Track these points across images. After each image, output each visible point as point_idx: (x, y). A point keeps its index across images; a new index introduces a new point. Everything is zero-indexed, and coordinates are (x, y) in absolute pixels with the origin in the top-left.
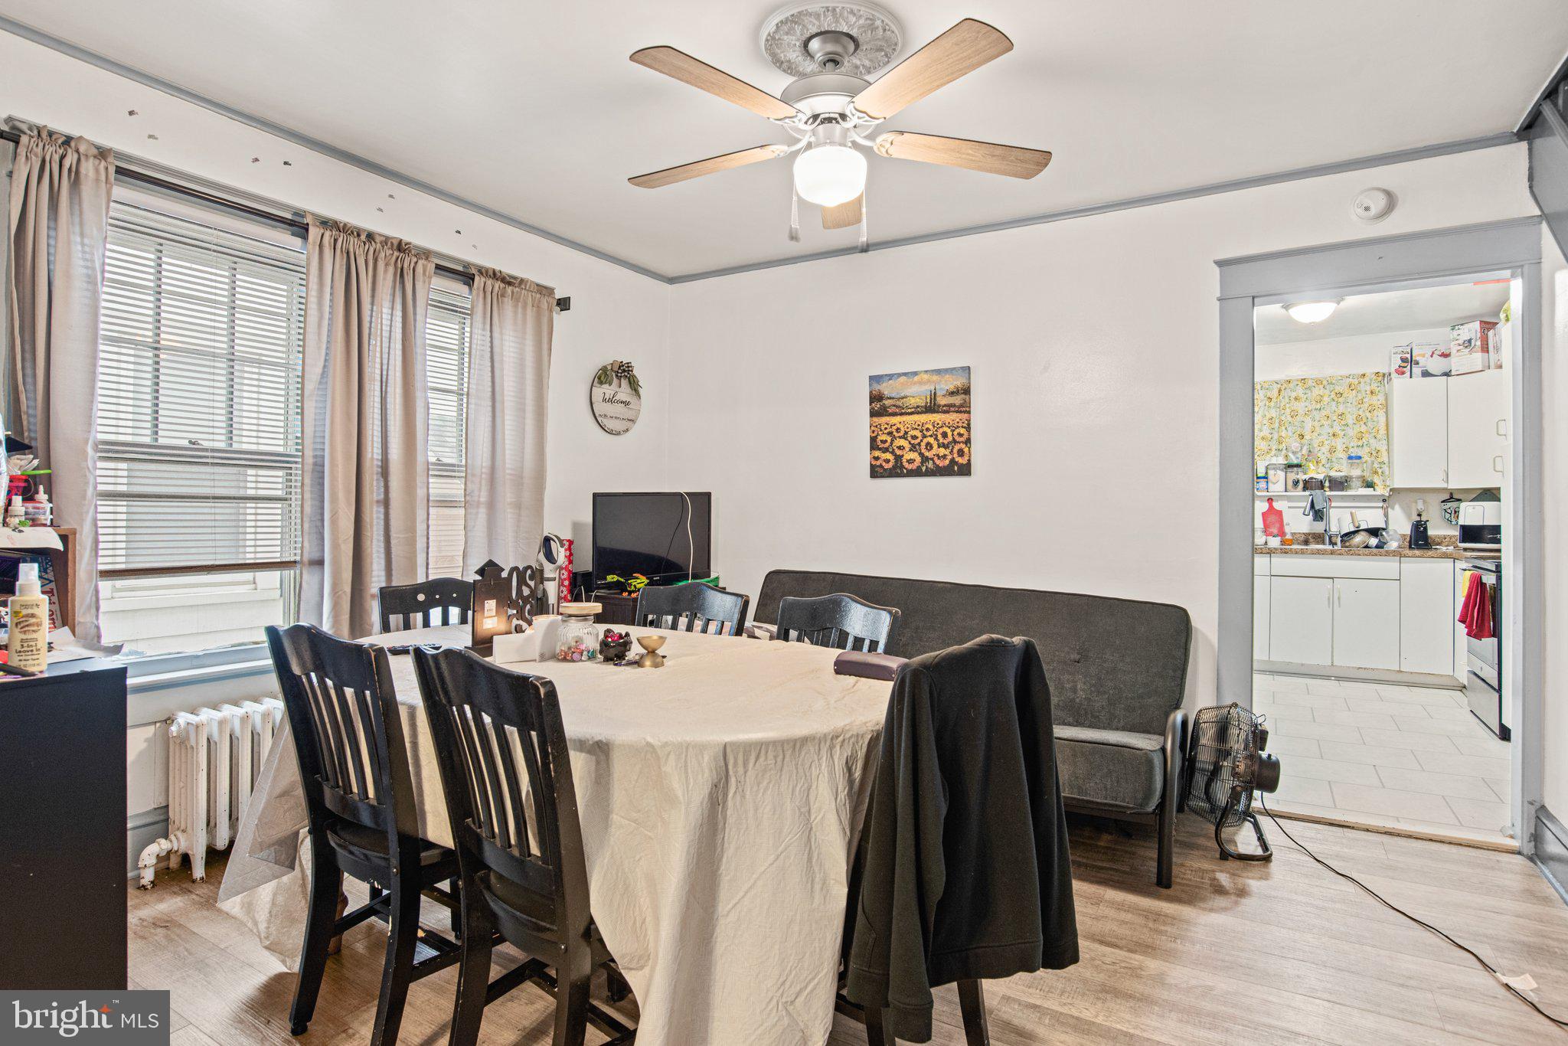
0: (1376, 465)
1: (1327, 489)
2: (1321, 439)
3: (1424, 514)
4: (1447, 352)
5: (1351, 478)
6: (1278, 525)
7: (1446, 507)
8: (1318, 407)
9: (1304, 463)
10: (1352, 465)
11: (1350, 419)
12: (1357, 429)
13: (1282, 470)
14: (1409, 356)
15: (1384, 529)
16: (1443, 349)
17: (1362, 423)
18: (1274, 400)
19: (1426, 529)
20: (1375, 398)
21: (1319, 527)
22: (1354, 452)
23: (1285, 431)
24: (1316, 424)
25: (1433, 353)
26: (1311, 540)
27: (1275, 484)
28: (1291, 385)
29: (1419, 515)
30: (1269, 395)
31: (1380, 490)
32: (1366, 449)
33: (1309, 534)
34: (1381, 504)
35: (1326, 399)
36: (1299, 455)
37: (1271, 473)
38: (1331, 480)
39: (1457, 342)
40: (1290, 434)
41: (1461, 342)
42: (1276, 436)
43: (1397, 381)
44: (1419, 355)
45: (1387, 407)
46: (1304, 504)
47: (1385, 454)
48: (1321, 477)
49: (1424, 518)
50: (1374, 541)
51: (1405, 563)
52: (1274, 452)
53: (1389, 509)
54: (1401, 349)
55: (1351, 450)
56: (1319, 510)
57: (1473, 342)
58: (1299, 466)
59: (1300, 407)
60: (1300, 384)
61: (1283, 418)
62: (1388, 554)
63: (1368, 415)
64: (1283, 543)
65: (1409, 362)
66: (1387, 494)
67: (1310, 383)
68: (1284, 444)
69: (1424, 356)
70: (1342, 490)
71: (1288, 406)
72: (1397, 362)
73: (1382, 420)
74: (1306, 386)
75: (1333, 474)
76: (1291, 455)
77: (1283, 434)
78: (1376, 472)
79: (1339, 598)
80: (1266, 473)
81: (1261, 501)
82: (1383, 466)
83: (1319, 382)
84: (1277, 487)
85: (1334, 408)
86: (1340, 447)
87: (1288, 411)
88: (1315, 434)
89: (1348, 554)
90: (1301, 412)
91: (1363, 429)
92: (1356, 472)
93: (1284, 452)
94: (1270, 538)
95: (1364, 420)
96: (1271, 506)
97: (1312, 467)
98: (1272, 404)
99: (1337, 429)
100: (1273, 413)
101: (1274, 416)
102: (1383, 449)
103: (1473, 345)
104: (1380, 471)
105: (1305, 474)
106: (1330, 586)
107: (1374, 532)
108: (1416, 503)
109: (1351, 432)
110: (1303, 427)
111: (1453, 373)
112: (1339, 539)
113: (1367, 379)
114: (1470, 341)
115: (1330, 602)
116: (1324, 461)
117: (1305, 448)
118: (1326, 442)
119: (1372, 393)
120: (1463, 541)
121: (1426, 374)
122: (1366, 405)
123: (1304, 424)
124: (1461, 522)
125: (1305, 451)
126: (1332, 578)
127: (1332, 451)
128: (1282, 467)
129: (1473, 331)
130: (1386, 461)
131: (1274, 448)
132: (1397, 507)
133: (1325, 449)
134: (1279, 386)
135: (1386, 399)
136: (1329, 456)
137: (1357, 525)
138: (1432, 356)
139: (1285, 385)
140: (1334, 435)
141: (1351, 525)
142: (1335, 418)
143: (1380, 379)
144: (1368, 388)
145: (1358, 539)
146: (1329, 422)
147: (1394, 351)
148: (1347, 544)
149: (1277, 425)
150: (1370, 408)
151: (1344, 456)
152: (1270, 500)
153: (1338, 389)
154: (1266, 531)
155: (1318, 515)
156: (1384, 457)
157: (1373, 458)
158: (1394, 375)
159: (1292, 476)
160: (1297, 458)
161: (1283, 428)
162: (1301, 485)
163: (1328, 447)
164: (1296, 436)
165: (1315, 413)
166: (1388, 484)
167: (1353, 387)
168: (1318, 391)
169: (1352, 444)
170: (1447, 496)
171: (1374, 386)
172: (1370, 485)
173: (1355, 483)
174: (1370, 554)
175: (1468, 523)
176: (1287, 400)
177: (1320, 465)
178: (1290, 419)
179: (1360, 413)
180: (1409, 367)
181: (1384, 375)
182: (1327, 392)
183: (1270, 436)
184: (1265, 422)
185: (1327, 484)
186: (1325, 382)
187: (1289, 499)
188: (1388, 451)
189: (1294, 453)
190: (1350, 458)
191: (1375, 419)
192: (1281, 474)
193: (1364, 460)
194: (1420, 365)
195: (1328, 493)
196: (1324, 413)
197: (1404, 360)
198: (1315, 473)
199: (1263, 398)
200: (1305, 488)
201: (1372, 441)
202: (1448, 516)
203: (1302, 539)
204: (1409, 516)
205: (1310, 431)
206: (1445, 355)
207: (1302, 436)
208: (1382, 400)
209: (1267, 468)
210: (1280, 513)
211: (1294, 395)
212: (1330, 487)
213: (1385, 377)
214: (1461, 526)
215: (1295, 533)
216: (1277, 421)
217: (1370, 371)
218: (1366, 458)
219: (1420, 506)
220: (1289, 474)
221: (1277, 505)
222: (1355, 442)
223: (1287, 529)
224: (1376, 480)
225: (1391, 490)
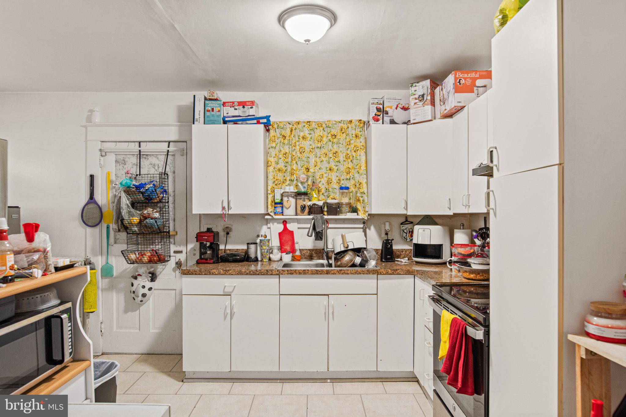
0: (359, 195)
1: (326, 213)
2: (321, 172)
3: (389, 233)
4: (406, 106)
5: (342, 204)
6: (290, 243)
7: (403, 228)
8: (319, 145)
9: (309, 191)
10: (342, 193)
11: (341, 157)
12: (346, 165)
13: (293, 197)
14: (381, 107)
15: (365, 248)
16: (403, 103)
17: (349, 160)
18: (287, 138)
19: (391, 246)
20: (358, 141)
21: (320, 244)
22: (344, 184)
23: (295, 165)
24: (318, 160)
25: (397, 106)
26: (314, 255)
27: (287, 209)
28: (300, 126)
29: (387, 234)
30: (283, 133)
31: (362, 215)
32: (352, 182)
33: (312, 250)
34: (362, 226)
35: (325, 139)
36: (306, 185)
37: (285, 199)
38: (329, 206)
39: (414, 97)
40: (300, 168)
41: (417, 96)
42: (289, 169)
43: (374, 126)
44: (388, 107)
45: (366, 148)
46: (308, 226)
47: (365, 185)
48: (320, 203)
49: (390, 237)
50: (358, 260)
51: (381, 279)
52: (288, 182)
53: (367, 230)
54: (376, 101)
55: (342, 182)
56: (319, 232)
57: (425, 96)
58: (305, 194)
59: (306, 144)
60: (306, 126)
61: (294, 153)
62: (369, 272)
63: (354, 154)
64: (294, 259)
65: (381, 111)
66: (366, 218)
67: (313, 125)
68: (295, 176)
69: (391, 107)
70: (336, 214)
71: (297, 143)
72: (374, 111)
73: (363, 158)
74: (311, 128)
75: (330, 201)
76: (300, 185)
77: (294, 167)
78: (359, 200)
79: (333, 313)
80: (282, 199)
81: (278, 223)
82: (363, 195)
83: (320, 125)
84: (289, 212)
85: (330, 147)
86: (335, 180)
87: (298, 147)
88: (317, 168)
89: (339, 273)
90: (307, 149)
91: (350, 165)
92: (345, 200)
93: (295, 182)
94: (284, 254)
95: (351, 157)
96: (285, 228)
97: (315, 196)
98: (286, 141)
99: (332, 165)
100: (286, 149)
101: (287, 151)
102: (364, 181)
103: (425, 99)
104: (361, 199)
105: (310, 201)
106: (325, 303)
107: (358, 251)
108: (385, 224)
109: (343, 168)
110: (308, 162)
111: (412, 122)
112: (333, 256)
113: (353, 125)
114: (423, 96)
115: (327, 316)
116: (323, 191)
117: (310, 179)
118: (325, 175)
119: (356, 136)
120: (416, 256)
121: (392, 122)
122: (353, 146)
123: (309, 160)
124: (415, 241)
125: (310, 182)
126: (328, 295)
127: (329, 182)
128: (293, 195)
129: (426, 88)
130: (366, 192)
131: (288, 179)
132: (372, 228)
133: (324, 181)
134: (291, 126)
135: (366, 142)
136: (327, 186)
137: (346, 246)
138: (396, 108)
139: (295, 126)
140: (330, 169)
141: (342, 245)
142: (331, 155)
143: (362, 125)
144: (354, 132)
145: (347, 258)
146: (327, 159)
147: (371, 101)
148: (339, 263)
149: (290, 160)
150: (355, 149)
151: (337, 186)
152: (285, 222)
153: (334, 132)
154: (282, 249)
155: (319, 236)
156: (364, 189)
157: (357, 189)
158: (372, 122)
159: (301, 203)
160: (304, 187)
161: (294, 162)
162: (307, 210)
163: (326, 179)
164: (304, 170)
165: (317, 150)
166: (367, 210)
167: (344, 131)
168: (319, 132)
169: (342, 178)
170: (403, 220)
171: (358, 131)
172: (354, 210)
173: (345, 209)
174: (356, 273)
175: (420, 242)
176: (297, 139)
177: (321, 193)
178: (299, 154)
179: (349, 152)
180: (382, 115)
181: (364, 122)
182: (325, 133)
183: (284, 169)
184: (281, 156)
185: (326, 209)
186: (324, 125)
187: (298, 221)
188: (367, 183)
189: (302, 183)
190: (341, 188)
191: (358, 158)
192: (292, 200)
193: (350, 190)
194: (389, 114)
195: (326, 217)
196: (323, 151)
197: (378, 110)
198: (317, 200)
199: (279, 135)
200: (310, 213)
201: (356, 175)
202: (405, 235)
203: (308, 254)
204: (380, 235)
205: (313, 165)
206: (405, 109)
207: (308, 169)
208: (363, 143)
209: (282, 195)
210: (292, 233)
211: (302, 134)
212: (327, 211)
213: (365, 124)
214: (414, 244)
215: (303, 250)
216: (290, 156)
217: (355, 117)
218: (352, 189)
219: (387, 227)
220: (298, 201)
221: (290, 227)
222: (344, 176)
223: (297, 247)
224: (359, 207)
225: (369, 215)
